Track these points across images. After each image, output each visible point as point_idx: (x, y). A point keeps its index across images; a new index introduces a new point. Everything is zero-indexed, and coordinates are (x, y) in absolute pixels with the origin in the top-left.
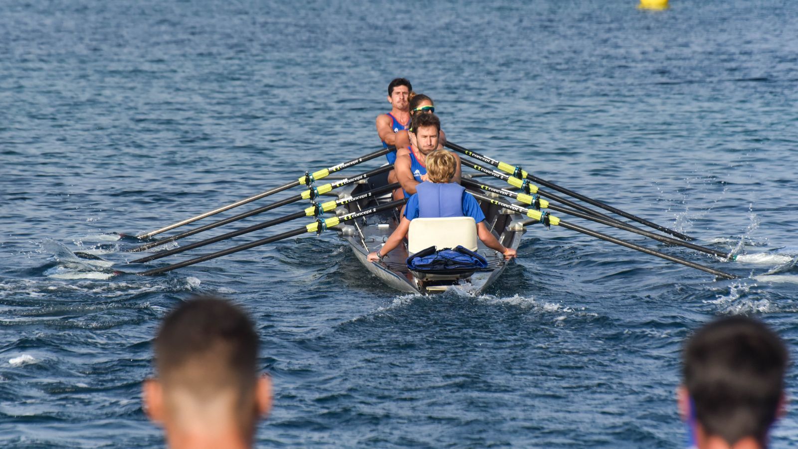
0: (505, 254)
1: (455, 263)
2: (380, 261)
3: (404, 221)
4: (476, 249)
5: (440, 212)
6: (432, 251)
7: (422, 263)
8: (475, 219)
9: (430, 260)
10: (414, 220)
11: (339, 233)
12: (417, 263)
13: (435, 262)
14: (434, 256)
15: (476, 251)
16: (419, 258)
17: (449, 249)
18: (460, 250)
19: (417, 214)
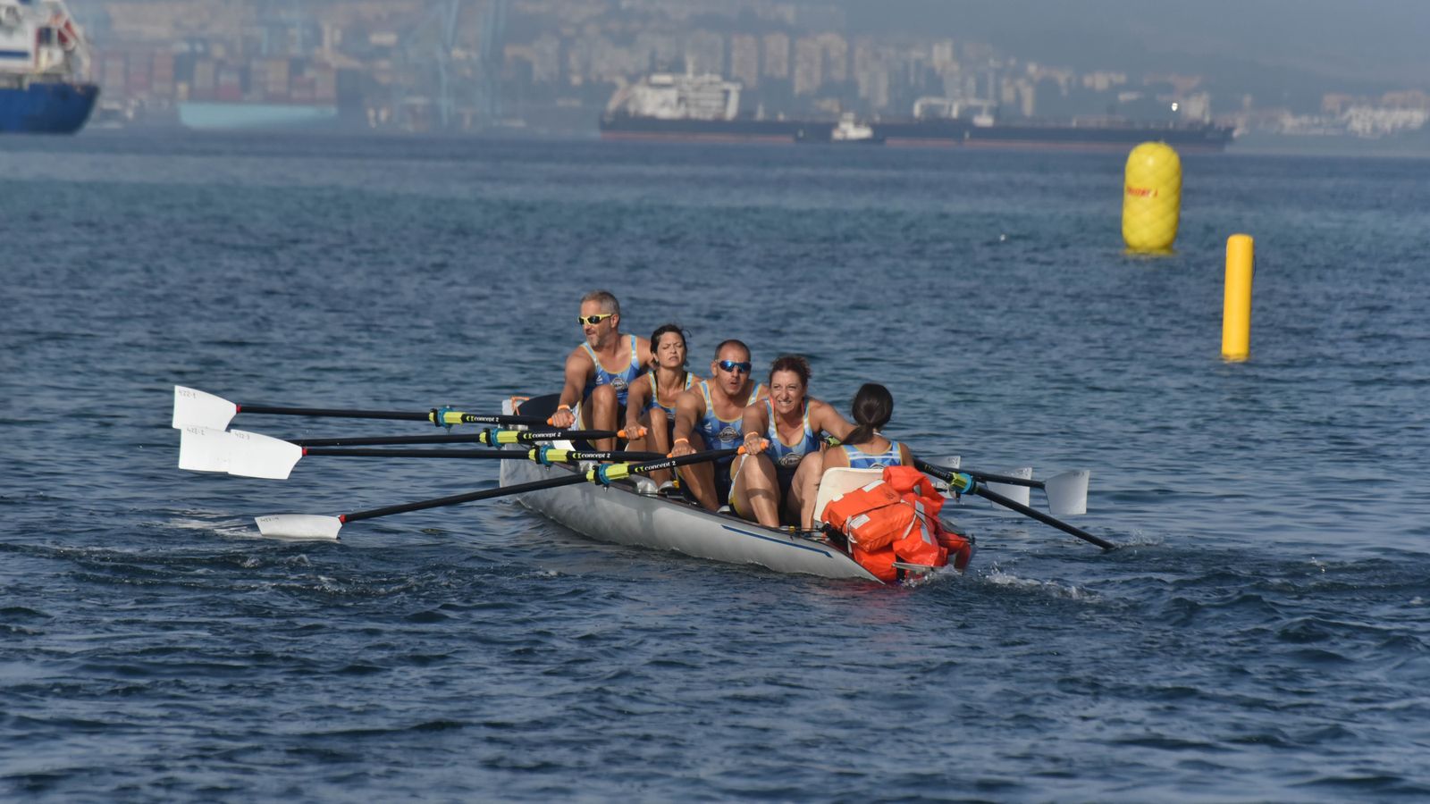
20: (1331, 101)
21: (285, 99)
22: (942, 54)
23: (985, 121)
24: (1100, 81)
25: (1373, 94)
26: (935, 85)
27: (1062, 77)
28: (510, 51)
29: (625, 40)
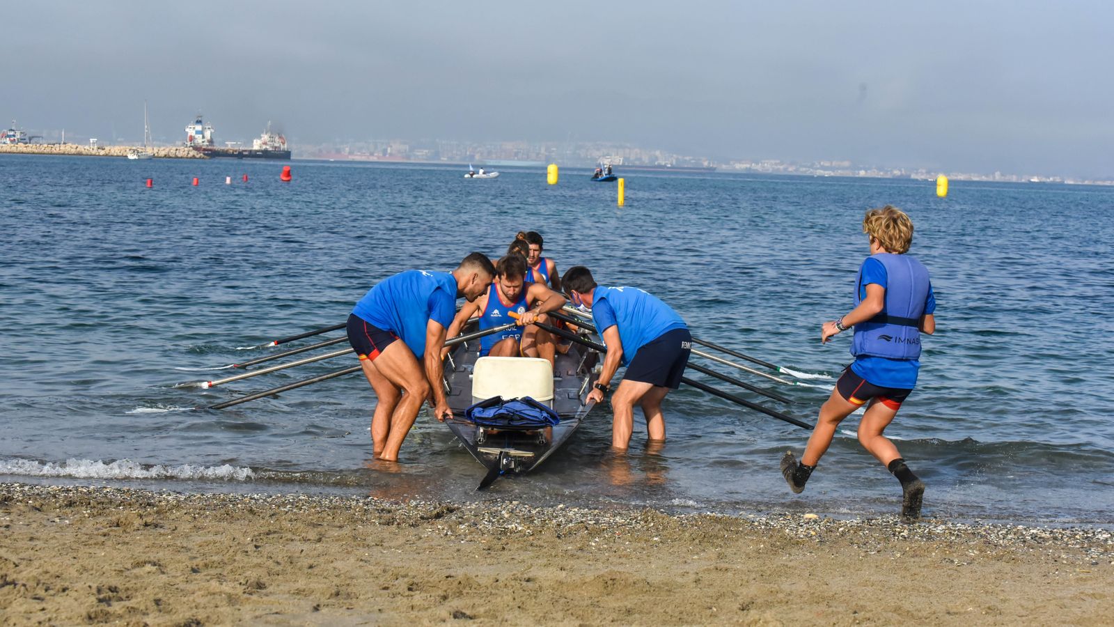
4: (551, 397)
6: (496, 401)
7: (483, 416)
12: (477, 415)
18: (528, 402)
20: (732, 162)
21: (535, 160)
22: (658, 153)
23: (669, 166)
24: (687, 158)
25: (740, 161)
26: (657, 159)
27: (680, 157)
28: (578, 151)
29: (598, 150)
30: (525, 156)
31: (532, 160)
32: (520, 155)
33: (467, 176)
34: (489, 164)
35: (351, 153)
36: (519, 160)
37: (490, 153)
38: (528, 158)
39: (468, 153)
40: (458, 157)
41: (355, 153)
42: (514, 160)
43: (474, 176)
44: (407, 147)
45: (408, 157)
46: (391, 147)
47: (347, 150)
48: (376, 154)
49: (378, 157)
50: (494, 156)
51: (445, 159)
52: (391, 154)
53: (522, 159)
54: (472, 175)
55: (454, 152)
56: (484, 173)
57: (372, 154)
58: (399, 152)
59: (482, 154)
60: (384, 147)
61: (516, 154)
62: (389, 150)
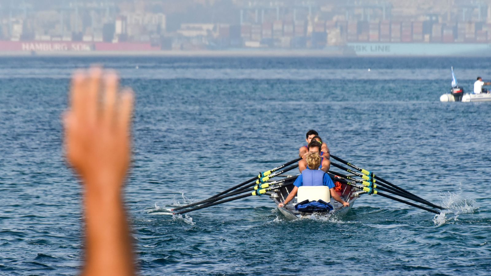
0: (344, 204)
1: (318, 208)
2: (284, 207)
3: (295, 188)
4: (329, 201)
5: (312, 184)
6: (307, 202)
7: (302, 208)
8: (329, 187)
9: (306, 206)
10: (300, 187)
11: (270, 196)
12: (299, 208)
13: (308, 207)
14: (308, 204)
15: (329, 203)
16: (301, 205)
17: (316, 201)
18: (321, 202)
19: (302, 184)
30: (448, 32)
31: (467, 41)
32: (436, 30)
33: (445, 98)
34: (361, 53)
35: (27, 37)
36: (432, 41)
37: (362, 27)
38: (455, 36)
39: (310, 29)
40: (285, 40)
41: (37, 37)
42: (422, 41)
43: (466, 98)
44: (161, 19)
45: (166, 43)
46: (124, 19)
47: (17, 29)
48: (86, 38)
49: (94, 45)
50: (373, 33)
51: (257, 44)
52: (123, 37)
53: (442, 40)
54: (458, 96)
55: (277, 26)
56: (484, 91)
57: (77, 38)
58: (144, 30)
59: (344, 29)
60: (106, 20)
61: (427, 27)
62: (119, 27)
